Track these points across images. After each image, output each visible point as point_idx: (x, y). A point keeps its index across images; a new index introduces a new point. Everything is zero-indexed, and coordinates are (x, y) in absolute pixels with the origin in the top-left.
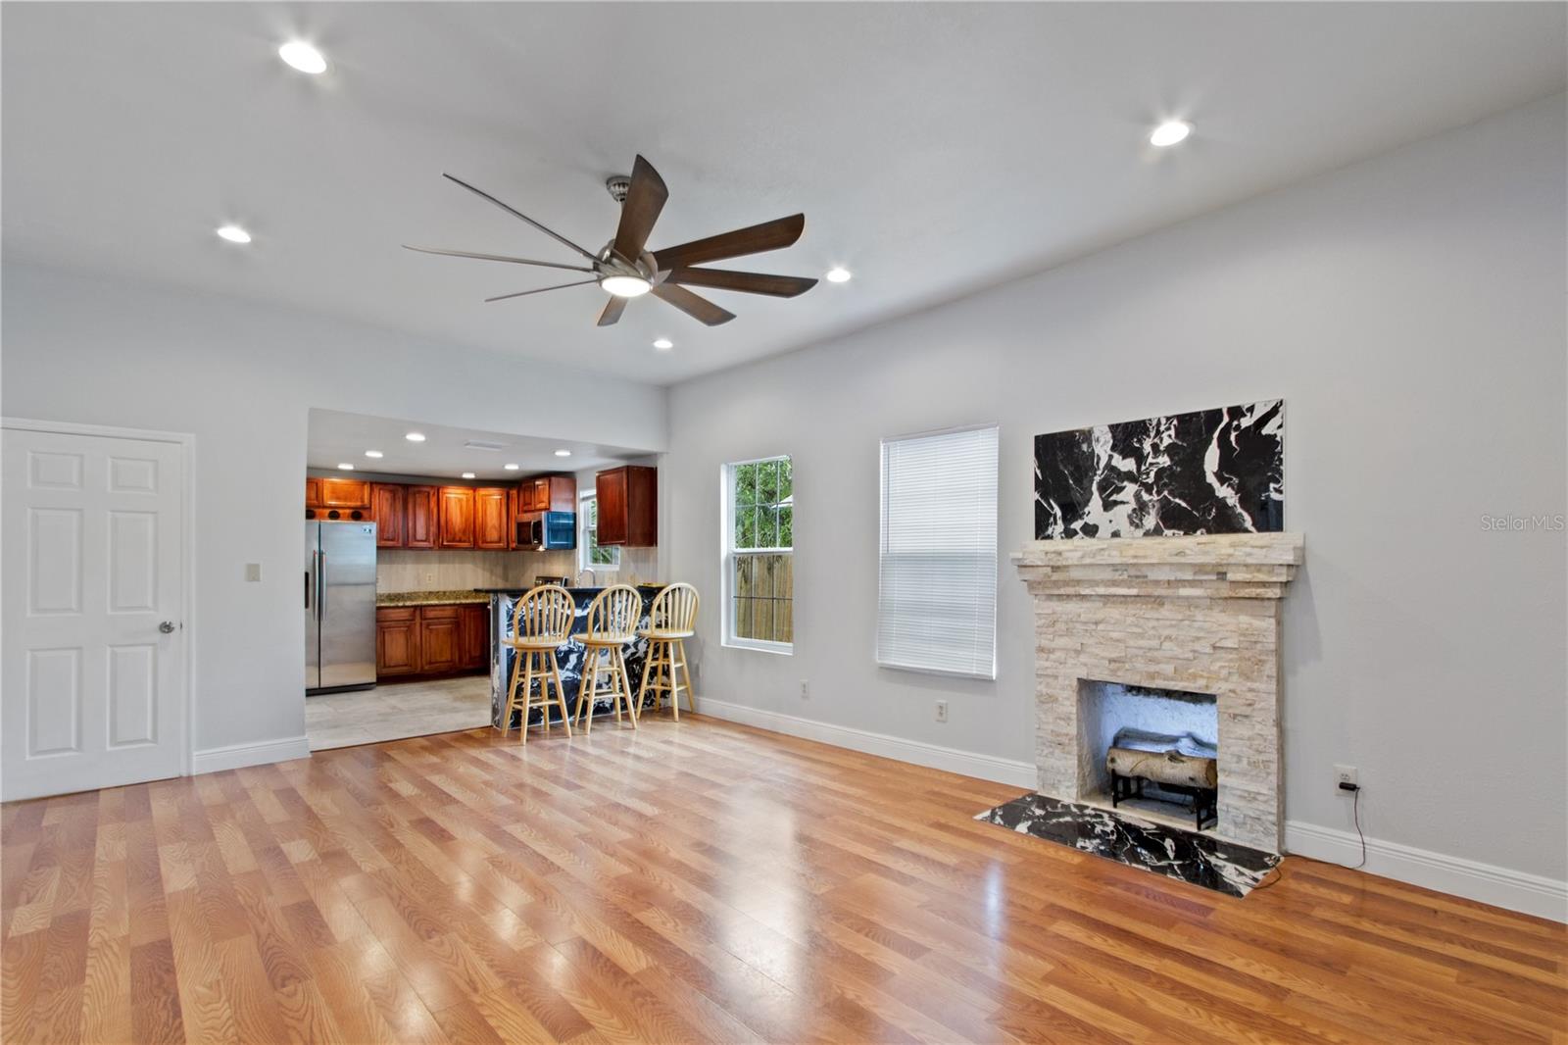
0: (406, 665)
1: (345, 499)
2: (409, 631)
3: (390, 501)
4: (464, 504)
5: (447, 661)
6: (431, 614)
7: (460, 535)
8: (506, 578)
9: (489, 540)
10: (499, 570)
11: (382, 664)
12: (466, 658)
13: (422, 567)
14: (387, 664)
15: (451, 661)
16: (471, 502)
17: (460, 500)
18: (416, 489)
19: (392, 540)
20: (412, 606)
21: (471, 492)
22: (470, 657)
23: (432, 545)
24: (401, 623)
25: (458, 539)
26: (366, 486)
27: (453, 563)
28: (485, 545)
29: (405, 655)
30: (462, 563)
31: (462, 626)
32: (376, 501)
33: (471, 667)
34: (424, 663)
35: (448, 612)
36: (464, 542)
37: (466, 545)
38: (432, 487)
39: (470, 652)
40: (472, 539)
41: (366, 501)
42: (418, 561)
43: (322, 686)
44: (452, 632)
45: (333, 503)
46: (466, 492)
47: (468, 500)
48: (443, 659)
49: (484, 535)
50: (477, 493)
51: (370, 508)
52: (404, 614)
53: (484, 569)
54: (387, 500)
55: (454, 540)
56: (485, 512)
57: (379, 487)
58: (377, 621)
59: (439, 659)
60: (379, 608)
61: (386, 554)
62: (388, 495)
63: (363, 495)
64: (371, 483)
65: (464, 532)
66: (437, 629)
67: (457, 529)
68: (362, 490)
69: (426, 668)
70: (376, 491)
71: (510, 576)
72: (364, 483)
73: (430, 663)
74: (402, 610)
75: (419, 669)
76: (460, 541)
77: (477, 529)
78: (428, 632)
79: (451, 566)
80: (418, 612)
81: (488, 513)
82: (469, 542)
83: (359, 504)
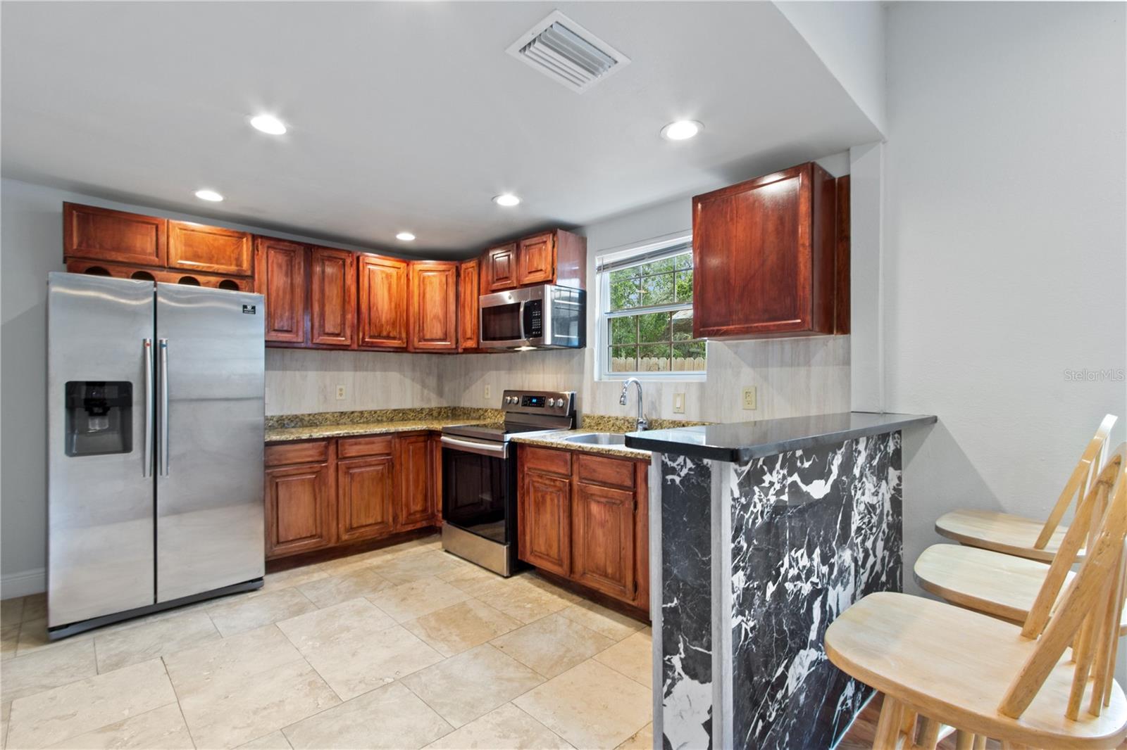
0: (312, 537)
1: (210, 259)
2: (318, 481)
3: (284, 268)
4: (394, 281)
5: (376, 524)
6: (352, 450)
7: (389, 328)
8: (440, 393)
9: (428, 337)
10: (432, 381)
11: (274, 539)
12: (403, 517)
13: (329, 376)
14: (281, 540)
15: (382, 522)
16: (404, 280)
17: (388, 276)
18: (326, 253)
19: (287, 331)
20: (323, 439)
21: (404, 265)
22: (409, 514)
23: (348, 342)
24: (306, 468)
25: (385, 333)
26: (245, 240)
27: (374, 370)
28: (422, 344)
29: (311, 521)
30: (385, 370)
31: (398, 467)
32: (261, 267)
33: (410, 528)
34: (342, 529)
35: (378, 447)
36: (394, 338)
37: (396, 343)
38: (349, 252)
39: (407, 506)
40: (404, 335)
41: (246, 265)
42: (323, 367)
43: (159, 601)
44: (382, 474)
45: (188, 263)
46: (397, 264)
47: (399, 278)
48: (371, 521)
49: (421, 329)
50: (411, 267)
51: (252, 277)
52: (310, 453)
53: (413, 380)
54: (280, 266)
55: (379, 336)
56: (423, 296)
57: (267, 243)
58: (267, 466)
59: (364, 521)
60: (269, 444)
61: (277, 354)
62: (281, 259)
63: (240, 254)
64: (254, 237)
65: (394, 324)
66: (361, 473)
67: (384, 320)
68: (239, 246)
69: (345, 537)
70: (262, 250)
71: (446, 389)
72: (242, 235)
73: (351, 529)
74: (306, 445)
75: (334, 539)
76: (388, 337)
77: (412, 321)
78: (348, 480)
79: (370, 375)
80: (332, 449)
81: (428, 296)
82: (400, 339)
83: (233, 268)
